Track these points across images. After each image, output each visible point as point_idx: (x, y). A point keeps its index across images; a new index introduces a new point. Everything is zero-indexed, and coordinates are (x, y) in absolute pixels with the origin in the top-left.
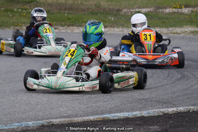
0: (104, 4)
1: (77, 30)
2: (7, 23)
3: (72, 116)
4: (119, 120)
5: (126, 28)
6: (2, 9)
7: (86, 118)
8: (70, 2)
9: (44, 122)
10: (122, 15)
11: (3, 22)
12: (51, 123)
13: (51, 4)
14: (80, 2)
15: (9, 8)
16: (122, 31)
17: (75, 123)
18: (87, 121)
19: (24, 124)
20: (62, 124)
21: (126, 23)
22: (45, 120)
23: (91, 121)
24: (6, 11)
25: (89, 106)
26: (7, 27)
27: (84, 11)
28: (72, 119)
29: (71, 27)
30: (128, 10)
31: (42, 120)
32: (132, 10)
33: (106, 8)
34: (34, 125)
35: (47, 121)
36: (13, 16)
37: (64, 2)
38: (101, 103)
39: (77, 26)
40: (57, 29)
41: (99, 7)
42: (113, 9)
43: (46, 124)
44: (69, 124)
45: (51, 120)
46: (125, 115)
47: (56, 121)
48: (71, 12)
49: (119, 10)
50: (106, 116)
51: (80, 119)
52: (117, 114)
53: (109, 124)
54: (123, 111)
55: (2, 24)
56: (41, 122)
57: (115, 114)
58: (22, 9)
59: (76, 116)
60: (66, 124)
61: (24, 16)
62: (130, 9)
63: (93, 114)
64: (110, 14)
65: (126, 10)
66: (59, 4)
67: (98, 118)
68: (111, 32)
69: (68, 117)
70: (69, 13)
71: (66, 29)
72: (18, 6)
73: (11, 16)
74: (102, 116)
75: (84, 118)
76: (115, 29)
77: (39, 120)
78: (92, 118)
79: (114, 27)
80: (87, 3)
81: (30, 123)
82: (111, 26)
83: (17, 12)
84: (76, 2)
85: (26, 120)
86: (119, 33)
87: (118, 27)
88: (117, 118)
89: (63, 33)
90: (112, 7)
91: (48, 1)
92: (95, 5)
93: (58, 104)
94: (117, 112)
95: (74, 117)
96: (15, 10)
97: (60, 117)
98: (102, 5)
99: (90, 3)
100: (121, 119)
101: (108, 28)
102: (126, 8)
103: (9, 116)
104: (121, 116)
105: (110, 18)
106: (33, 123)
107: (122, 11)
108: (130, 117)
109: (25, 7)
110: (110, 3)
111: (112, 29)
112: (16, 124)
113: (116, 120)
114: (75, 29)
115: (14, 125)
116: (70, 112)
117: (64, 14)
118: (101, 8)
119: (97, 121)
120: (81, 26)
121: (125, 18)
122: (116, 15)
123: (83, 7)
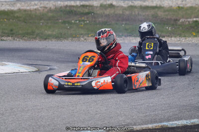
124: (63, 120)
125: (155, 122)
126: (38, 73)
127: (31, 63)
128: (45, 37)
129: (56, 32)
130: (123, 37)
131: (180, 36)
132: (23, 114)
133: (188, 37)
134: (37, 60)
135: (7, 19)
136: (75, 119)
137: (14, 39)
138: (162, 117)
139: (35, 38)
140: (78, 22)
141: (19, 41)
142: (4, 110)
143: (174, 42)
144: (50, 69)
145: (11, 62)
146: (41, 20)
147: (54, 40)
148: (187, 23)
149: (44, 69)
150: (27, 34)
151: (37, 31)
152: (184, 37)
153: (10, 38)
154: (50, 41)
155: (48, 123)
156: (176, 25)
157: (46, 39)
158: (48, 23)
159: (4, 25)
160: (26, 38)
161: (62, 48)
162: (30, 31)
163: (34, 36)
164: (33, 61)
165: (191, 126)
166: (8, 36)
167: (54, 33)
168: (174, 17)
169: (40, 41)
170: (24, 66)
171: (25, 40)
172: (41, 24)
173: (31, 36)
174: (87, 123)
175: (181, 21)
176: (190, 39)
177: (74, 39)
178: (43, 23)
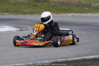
0: (82, 1)
1: (69, 15)
2: (34, 12)
3: (67, 57)
4: (91, 59)
5: (94, 14)
6: (32, 5)
7: (74, 59)
8: (66, 1)
9: (53, 61)
10: (92, 7)
11: (32, 11)
12: (57, 61)
13: (56, 2)
14: (70, 1)
15: (35, 4)
16: (92, 15)
17: (69, 61)
18: (74, 60)
19: (43, 62)
20: (62, 62)
21: (94, 11)
22: (54, 60)
23: (77, 60)
24: (34, 6)
25: (75, 52)
26: (34, 14)
27: (73, 5)
28: (67, 59)
29: (66, 14)
30: (95, 5)
31: (52, 60)
32: (97, 4)
33: (83, 4)
34: (48, 62)
35: (55, 60)
36: (37, 8)
37: (62, 1)
38: (82, 51)
39: (69, 13)
40: (59, 14)
41: (80, 3)
42: (87, 4)
43: (54, 62)
44: (66, 61)
45: (57, 60)
46: (94, 57)
47: (59, 60)
48: (66, 6)
49: (90, 5)
50: (84, 57)
51: (71, 59)
52: (90, 57)
53: (86, 62)
54: (93, 55)
55: (32, 13)
56: (52, 61)
57: (89, 57)
58: (42, 5)
59: (69, 58)
60: (64, 62)
61: (43, 8)
62: (96, 4)
63: (78, 57)
64: (86, 7)
65: (94, 5)
66: (60, 2)
67: (80, 59)
68: (86, 16)
69: (65, 58)
70: (65, 6)
71: (64, 14)
72: (40, 3)
73: (36, 8)
74: (82, 58)
75: (73, 59)
76: (88, 14)
77: (50, 60)
78: (77, 58)
79: (88, 13)
80: (74, 1)
81: (46, 61)
82: (86, 13)
83: (39, 6)
84: (69, 1)
85: (44, 60)
86: (90, 16)
87: (90, 13)
88: (90, 58)
89: (62, 16)
90: (86, 3)
91: (55, 1)
92: (78, 2)
93: (60, 52)
94: (90, 56)
95: (68, 58)
96: (38, 5)
97: (61, 58)
98: (82, 2)
99: (75, 1)
100: (92, 59)
101: (85, 13)
102: (94, 3)
103: (35, 58)
104: (92, 57)
105: (86, 8)
106: (48, 61)
107: (91, 5)
108: (96, 58)
109: (43, 3)
110: (86, 1)
111: (87, 14)
112: (39, 62)
113: (89, 59)
114: (68, 14)
115: (38, 63)
116: (66, 56)
117: (63, 7)
118: (81, 3)
119: (80, 60)
120: (71, 13)
121: (93, 8)
122: (89, 7)
123: (72, 3)
124: (33, 55)
125: (80, 56)
126: (20, 31)
127: (17, 26)
128: (24, 13)
129: (30, 10)
130: (64, 13)
131: (92, 12)
132: (13, 52)
133: (96, 13)
134: (20, 25)
135: (5, 4)
136: (39, 55)
137: (9, 14)
138: (83, 54)
139: (19, 14)
140: (41, 5)
141: (11, 15)
142: (3, 50)
143: (89, 16)
144: (27, 29)
145: (7, 26)
146: (22, 4)
147: (29, 15)
148: (96, 6)
149: (24, 29)
150: (15, 11)
151: (20, 10)
152: (94, 13)
153: (7, 13)
154: (27, 15)
155: (25, 57)
156: (90, 7)
157: (25, 14)
158: (26, 6)
159: (4, 7)
160: (15, 14)
161: (33, 19)
162: (16, 10)
163: (19, 13)
164: (18, 25)
165: (98, 58)
166: (6, 12)
167: (29, 11)
168: (89, 3)
169: (22, 15)
170: (13, 27)
171: (14, 14)
172: (22, 6)
173: (17, 13)
174: (45, 57)
175: (92, 5)
176: (97, 14)
177: (39, 14)
178: (23, 6)
